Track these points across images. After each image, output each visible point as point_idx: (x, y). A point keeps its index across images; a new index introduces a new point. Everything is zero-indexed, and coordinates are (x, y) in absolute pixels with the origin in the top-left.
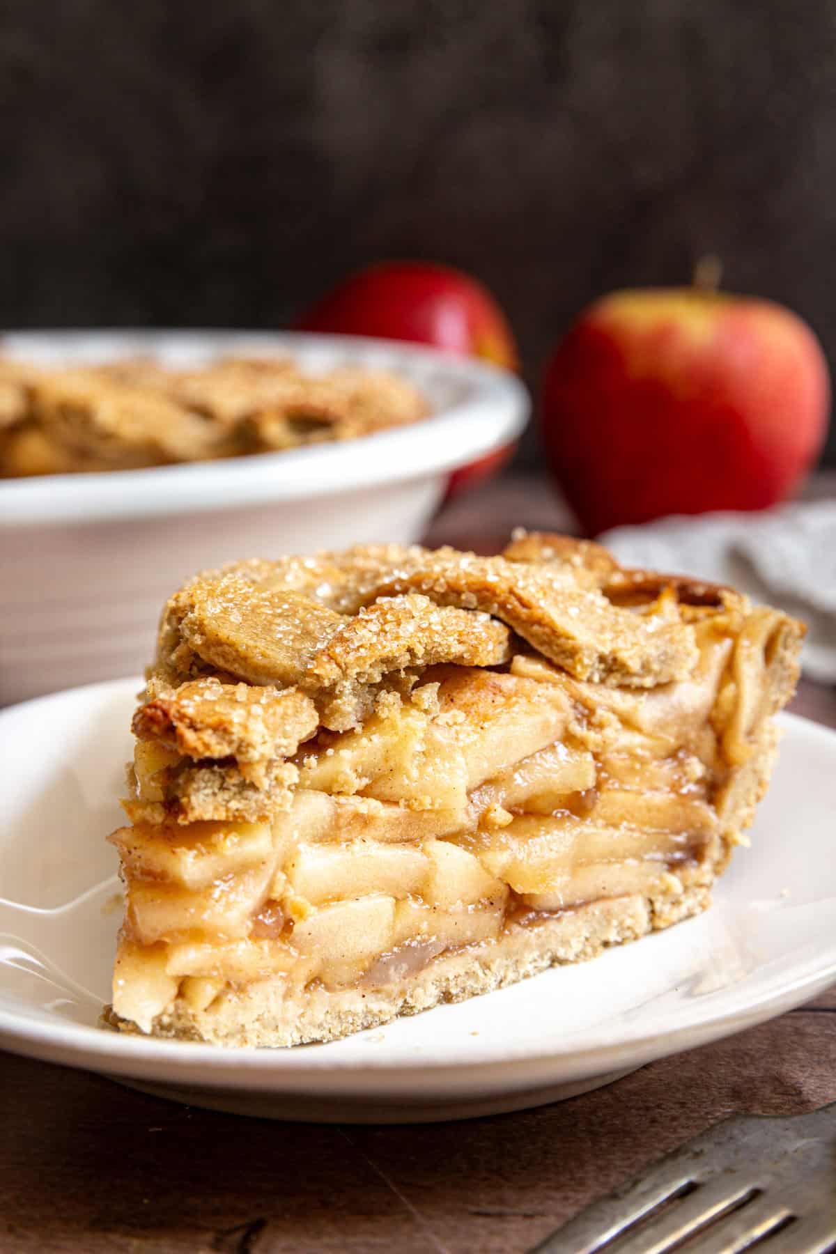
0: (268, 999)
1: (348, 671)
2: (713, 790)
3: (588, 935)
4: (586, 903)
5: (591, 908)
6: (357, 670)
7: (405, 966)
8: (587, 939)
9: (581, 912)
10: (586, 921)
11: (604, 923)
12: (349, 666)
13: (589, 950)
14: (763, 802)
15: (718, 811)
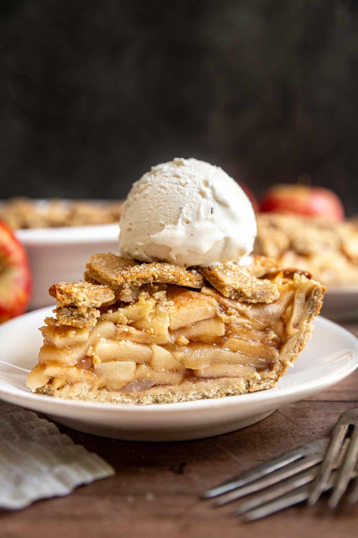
0: (82, 389)
1: (127, 280)
2: (280, 345)
3: (219, 389)
4: (218, 377)
5: (221, 380)
6: (131, 280)
7: (139, 388)
8: (218, 391)
9: (216, 380)
10: (219, 384)
11: (226, 386)
12: (128, 278)
13: (219, 395)
14: (301, 352)
15: (279, 352)
